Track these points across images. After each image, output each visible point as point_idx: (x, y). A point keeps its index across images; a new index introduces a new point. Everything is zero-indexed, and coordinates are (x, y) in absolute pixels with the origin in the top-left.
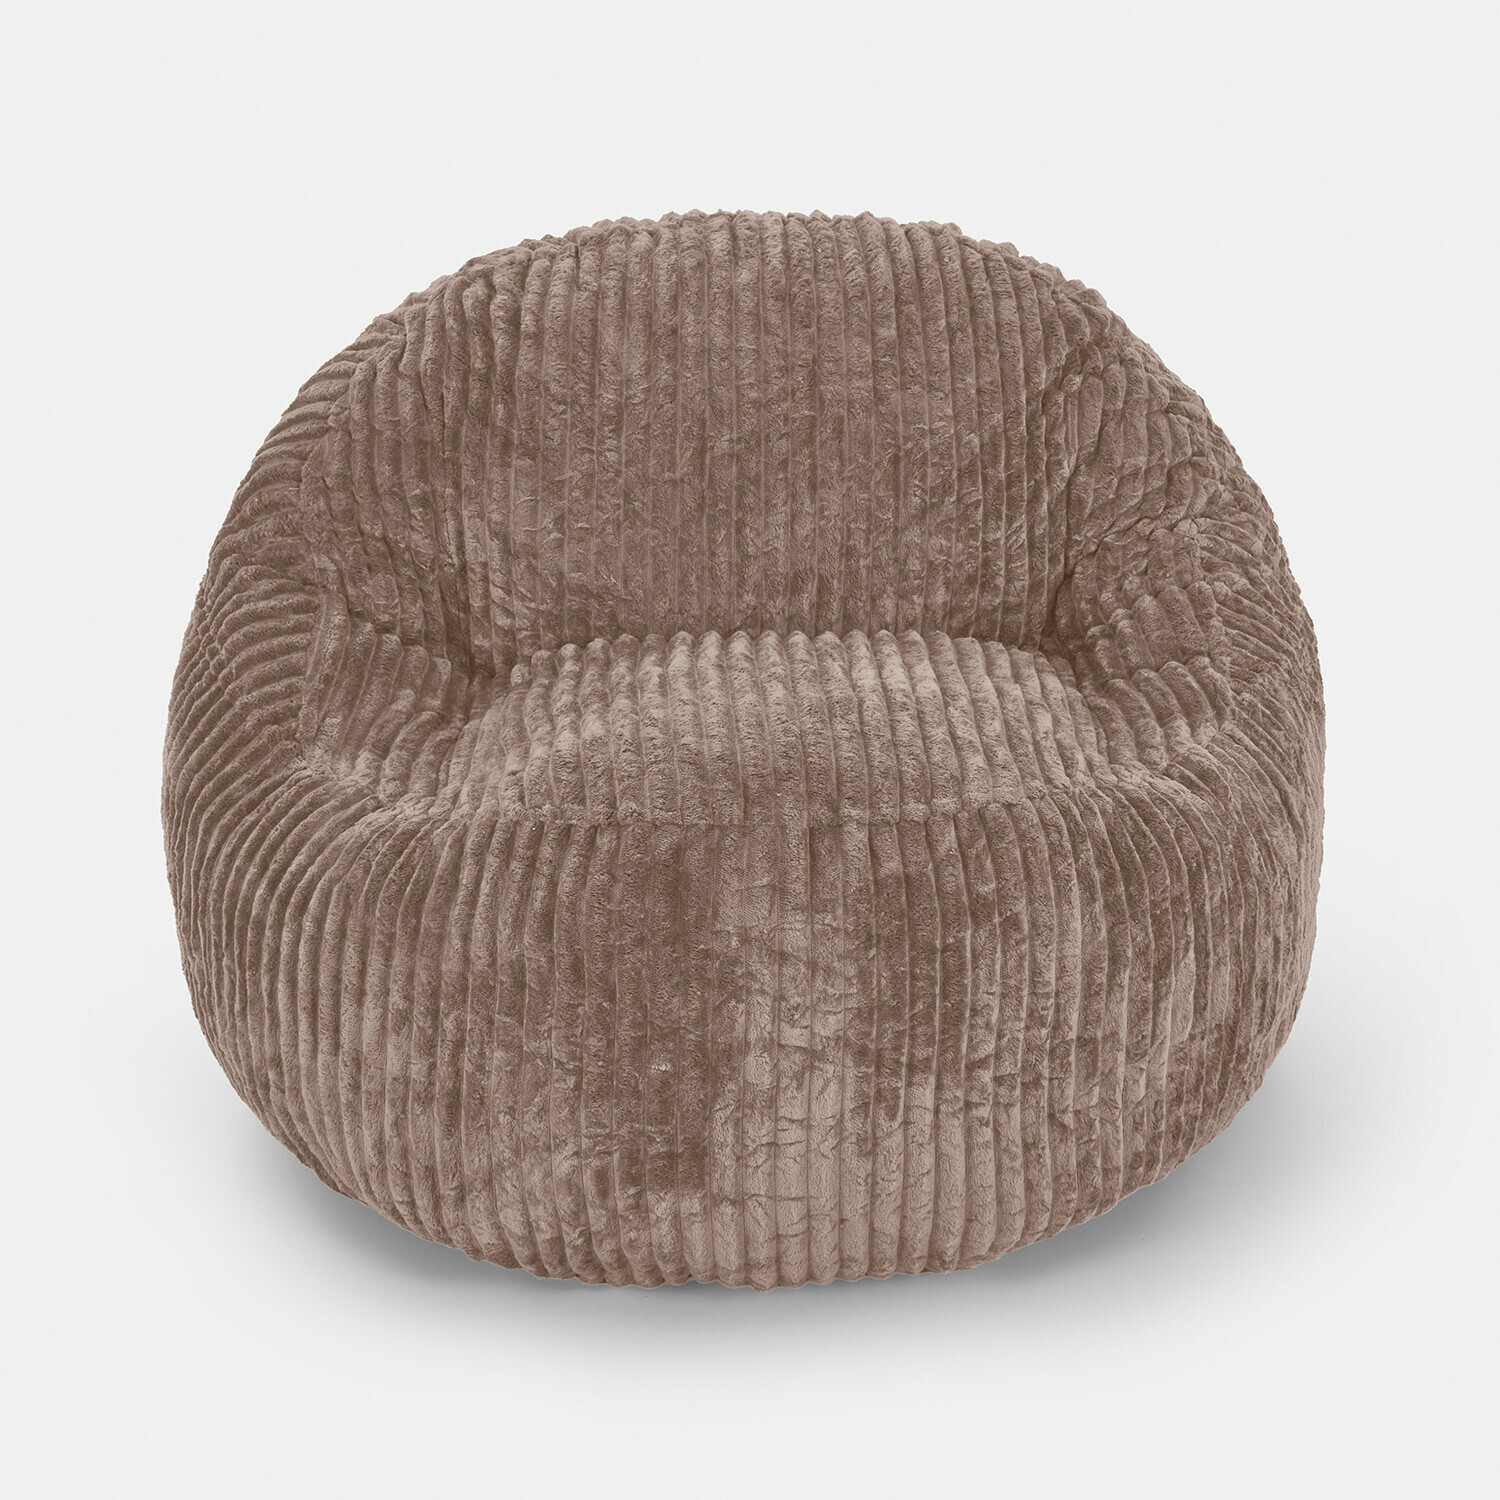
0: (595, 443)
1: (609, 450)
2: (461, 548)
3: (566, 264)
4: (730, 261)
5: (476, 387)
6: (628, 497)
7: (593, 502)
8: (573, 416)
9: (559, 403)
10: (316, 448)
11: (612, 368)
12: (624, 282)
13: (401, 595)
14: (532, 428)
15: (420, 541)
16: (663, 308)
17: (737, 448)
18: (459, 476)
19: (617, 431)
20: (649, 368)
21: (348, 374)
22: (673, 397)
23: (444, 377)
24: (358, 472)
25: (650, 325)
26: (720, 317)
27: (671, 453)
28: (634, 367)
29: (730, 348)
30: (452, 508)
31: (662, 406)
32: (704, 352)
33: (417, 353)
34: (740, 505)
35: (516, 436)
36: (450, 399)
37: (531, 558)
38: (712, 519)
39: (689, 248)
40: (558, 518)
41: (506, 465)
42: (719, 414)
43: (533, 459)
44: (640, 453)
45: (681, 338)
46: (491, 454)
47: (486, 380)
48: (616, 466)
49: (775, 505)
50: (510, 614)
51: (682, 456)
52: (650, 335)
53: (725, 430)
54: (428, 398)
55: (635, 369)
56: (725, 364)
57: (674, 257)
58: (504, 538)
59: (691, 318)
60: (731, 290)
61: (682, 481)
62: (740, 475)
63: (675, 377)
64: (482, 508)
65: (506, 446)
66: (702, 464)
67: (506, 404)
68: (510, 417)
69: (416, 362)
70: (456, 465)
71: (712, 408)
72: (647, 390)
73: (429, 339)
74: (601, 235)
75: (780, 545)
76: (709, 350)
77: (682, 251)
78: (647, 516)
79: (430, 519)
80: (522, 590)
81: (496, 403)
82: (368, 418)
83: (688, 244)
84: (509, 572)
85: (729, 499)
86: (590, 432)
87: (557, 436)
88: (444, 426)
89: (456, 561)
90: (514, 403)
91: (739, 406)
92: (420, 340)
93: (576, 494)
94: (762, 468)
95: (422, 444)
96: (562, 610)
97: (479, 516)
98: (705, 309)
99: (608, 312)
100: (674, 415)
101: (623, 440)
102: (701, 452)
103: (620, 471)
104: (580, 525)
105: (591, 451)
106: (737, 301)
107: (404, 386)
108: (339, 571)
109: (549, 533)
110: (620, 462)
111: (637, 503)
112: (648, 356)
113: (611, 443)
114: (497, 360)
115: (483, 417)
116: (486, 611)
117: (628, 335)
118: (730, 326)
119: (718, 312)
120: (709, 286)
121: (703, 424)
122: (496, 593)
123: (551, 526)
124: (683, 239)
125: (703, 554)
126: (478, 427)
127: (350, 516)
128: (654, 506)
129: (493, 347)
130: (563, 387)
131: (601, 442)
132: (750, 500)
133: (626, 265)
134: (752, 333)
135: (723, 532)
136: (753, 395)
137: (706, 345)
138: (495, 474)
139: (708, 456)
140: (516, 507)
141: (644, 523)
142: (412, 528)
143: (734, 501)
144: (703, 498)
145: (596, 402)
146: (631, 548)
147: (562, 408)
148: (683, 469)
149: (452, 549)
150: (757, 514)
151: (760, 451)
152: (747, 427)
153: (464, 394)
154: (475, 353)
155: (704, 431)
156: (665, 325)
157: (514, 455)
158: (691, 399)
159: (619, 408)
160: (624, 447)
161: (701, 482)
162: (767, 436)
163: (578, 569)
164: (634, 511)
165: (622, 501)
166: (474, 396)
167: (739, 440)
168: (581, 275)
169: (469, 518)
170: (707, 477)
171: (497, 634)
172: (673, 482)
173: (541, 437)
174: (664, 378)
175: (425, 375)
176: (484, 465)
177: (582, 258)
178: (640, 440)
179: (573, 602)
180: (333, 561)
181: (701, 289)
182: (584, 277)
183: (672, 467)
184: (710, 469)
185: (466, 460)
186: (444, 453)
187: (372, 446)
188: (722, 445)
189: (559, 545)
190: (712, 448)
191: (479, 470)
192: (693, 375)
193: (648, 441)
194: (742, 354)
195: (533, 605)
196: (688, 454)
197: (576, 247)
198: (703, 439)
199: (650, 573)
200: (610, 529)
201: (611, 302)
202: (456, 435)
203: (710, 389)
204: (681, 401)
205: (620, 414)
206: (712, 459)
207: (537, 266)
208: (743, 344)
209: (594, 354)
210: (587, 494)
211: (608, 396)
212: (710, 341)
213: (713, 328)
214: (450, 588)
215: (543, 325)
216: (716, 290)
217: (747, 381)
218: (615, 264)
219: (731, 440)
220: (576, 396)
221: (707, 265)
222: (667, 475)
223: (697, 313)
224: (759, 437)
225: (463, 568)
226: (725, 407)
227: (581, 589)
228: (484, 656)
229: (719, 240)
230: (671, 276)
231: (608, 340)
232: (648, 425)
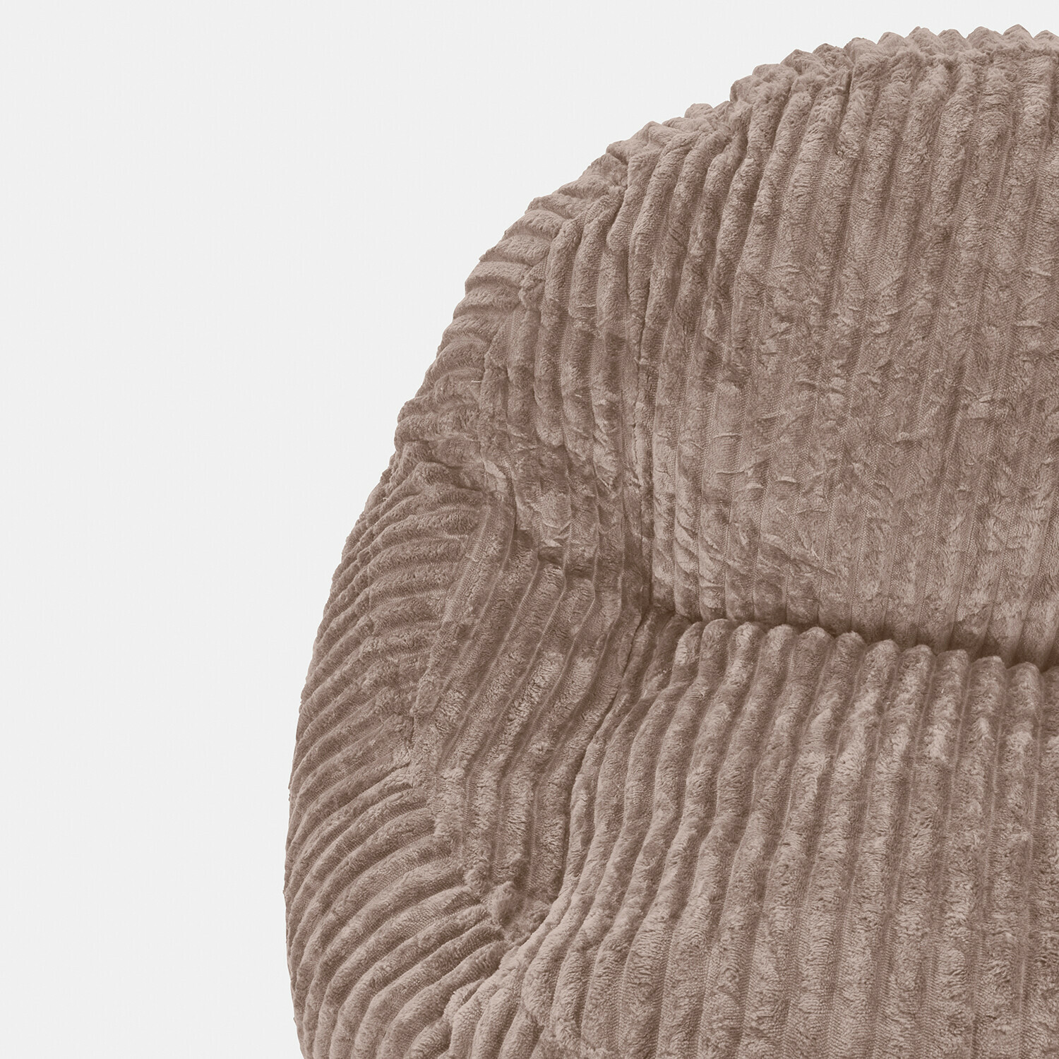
0: (818, 377)
1: (834, 391)
2: (648, 470)
3: (827, 107)
4: (1042, 135)
5: (687, 278)
6: (847, 451)
7: (805, 450)
8: (797, 338)
9: (782, 319)
10: (500, 330)
11: (854, 283)
12: (895, 149)
13: (574, 516)
14: (744, 345)
15: (602, 456)
16: (938, 199)
17: (998, 412)
18: (654, 388)
19: (848, 368)
20: (903, 285)
21: (550, 234)
22: (927, 330)
23: (654, 259)
24: (540, 369)
25: (916, 223)
26: (1011, 224)
27: (912, 407)
28: (884, 283)
29: (1016, 271)
30: (641, 425)
31: (911, 342)
32: (982, 272)
33: (630, 220)
34: (988, 488)
35: (725, 351)
36: (656, 291)
37: (721, 506)
38: (950, 499)
39: (992, 106)
40: (760, 465)
41: (708, 387)
42: (983, 363)
43: (741, 387)
44: (872, 402)
45: (955, 247)
46: (693, 368)
47: (701, 273)
48: (839, 412)
49: (1034, 497)
50: (693, 556)
51: (924, 412)
52: (914, 235)
53: (987, 388)
54: (632, 283)
55: (885, 284)
56: (1004, 295)
57: (967, 120)
58: (695, 479)
59: (971, 221)
60: (1034, 183)
61: (920, 444)
62: (996, 449)
63: (936, 303)
64: (674, 434)
65: (712, 362)
66: (949, 427)
67: (718, 308)
68: (722, 326)
69: (626, 232)
70: (653, 376)
71: (976, 354)
72: (897, 317)
73: (647, 202)
74: (884, 63)
75: (1030, 545)
76: (987, 271)
77: (983, 110)
78: (869, 481)
79: (617, 432)
80: (708, 539)
81: (708, 305)
82: (561, 300)
83: (992, 100)
84: (697, 514)
85: (973, 479)
86: (815, 363)
87: (772, 364)
88: (643, 324)
89: (641, 482)
90: (730, 308)
91: (1011, 356)
92: (638, 200)
93: (785, 439)
94: (1026, 444)
95: (616, 342)
96: (750, 571)
97: (669, 444)
98: (994, 207)
99: (865, 196)
100: (925, 355)
101: (854, 378)
102: (952, 410)
103: (844, 419)
104: (784, 478)
105: (812, 387)
106: (1039, 201)
107: (607, 264)
108: (509, 480)
109: (747, 482)
110: (845, 408)
111: (856, 465)
112: (906, 269)
113: (837, 383)
114: (718, 246)
115: (691, 321)
116: (669, 546)
117: (886, 233)
118: (1022, 239)
119: (1010, 216)
120: (1006, 173)
121: (960, 371)
122: (681, 535)
123: (750, 473)
124: (989, 89)
125: (931, 537)
126: (683, 333)
127: (526, 419)
128: (879, 471)
129: (718, 226)
130: (791, 298)
131: (826, 378)
132: (1001, 485)
133: (903, 121)
134: (1050, 252)
135: (959, 519)
136: (1034, 344)
137: (984, 262)
138: (693, 396)
139: (959, 416)
140: (714, 441)
141: (863, 487)
142: (596, 440)
143: (981, 482)
144: (943, 470)
145: (829, 323)
146: (843, 517)
147: (784, 325)
148: (923, 429)
149: (639, 469)
150: (1007, 504)
151: (1028, 422)
152: (1017, 388)
153: (673, 286)
154: (696, 233)
155: (959, 383)
156: (935, 227)
157: (720, 376)
158: (951, 338)
159: (856, 336)
160: (854, 388)
161: (943, 450)
162: (1042, 402)
163: (775, 531)
164: (853, 474)
165: (840, 456)
166: (685, 290)
167: (1004, 401)
168: (843, 128)
169: (658, 443)
170: (952, 444)
171: (678, 572)
172: (908, 444)
173: (755, 359)
174: (922, 305)
175: (633, 252)
176: (683, 382)
177: (852, 97)
178: (874, 384)
179: (764, 565)
180: (502, 469)
181: (994, 177)
182: (848, 132)
183: (910, 424)
184: (958, 436)
185: (663, 371)
186: (639, 358)
187: (559, 338)
188: (980, 408)
189: (758, 496)
190: (966, 407)
191: (677, 389)
192: (959, 304)
193: (884, 385)
194: (1030, 283)
195: (719, 557)
196: (934, 411)
197: (850, 76)
198: (955, 393)
199: (862, 548)
200: (819, 490)
201: (872, 179)
202: (656, 340)
203: (978, 327)
204: (938, 337)
205: (856, 345)
206: (964, 421)
207: (796, 100)
208: (1036, 269)
209: (837, 256)
210: (799, 441)
211: (845, 321)
212: (991, 258)
213: (998, 240)
214: (634, 509)
215: (780, 203)
216: (1013, 181)
217: (1029, 323)
218: (890, 117)
219: (992, 402)
220: (806, 313)
221: (1010, 139)
222: (901, 436)
223: (982, 214)
224: (1030, 404)
225: (650, 491)
226: (992, 355)
227: (778, 555)
228: (663, 591)
229: (1034, 99)
230: (958, 149)
231: (857, 238)
232: (889, 364)
